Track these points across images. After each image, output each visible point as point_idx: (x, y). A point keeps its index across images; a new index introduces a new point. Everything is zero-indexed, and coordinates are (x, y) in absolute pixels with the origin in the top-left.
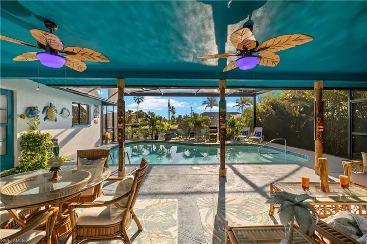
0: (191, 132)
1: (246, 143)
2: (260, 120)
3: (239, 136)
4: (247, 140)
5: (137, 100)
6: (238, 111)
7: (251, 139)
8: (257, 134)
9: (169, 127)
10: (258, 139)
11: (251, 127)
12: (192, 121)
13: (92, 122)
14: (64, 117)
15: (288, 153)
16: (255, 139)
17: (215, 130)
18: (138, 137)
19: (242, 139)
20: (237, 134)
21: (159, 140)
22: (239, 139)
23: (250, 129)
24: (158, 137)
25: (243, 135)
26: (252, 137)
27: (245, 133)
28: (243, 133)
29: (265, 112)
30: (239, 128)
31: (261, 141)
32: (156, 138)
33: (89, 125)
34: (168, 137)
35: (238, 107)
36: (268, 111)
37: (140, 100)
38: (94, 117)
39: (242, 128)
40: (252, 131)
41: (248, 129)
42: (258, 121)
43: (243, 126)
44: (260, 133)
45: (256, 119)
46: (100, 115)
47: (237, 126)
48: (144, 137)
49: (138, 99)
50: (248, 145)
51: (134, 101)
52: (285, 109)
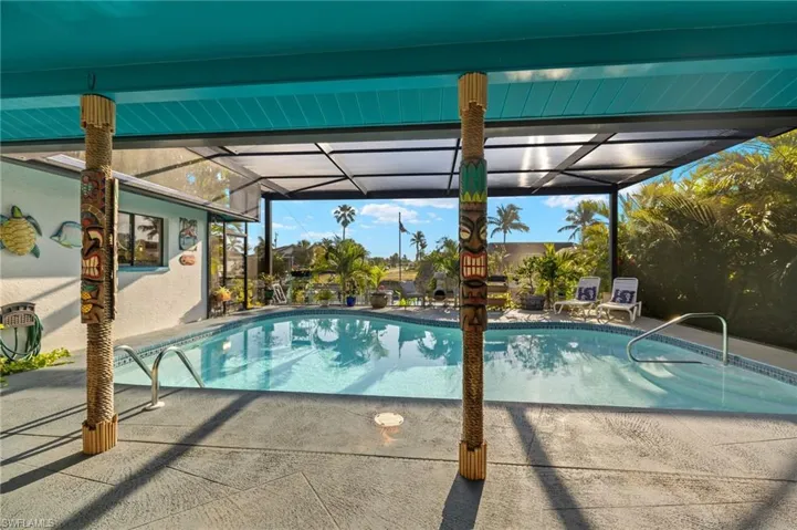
0: (438, 288)
1: (588, 321)
2: (630, 257)
3: (567, 302)
4: (593, 312)
5: (343, 219)
6: (572, 241)
7: (605, 309)
8: (622, 297)
9: (379, 275)
10: (625, 311)
11: (604, 276)
12: (441, 260)
13: (174, 262)
14: (68, 246)
15: (733, 361)
16: (614, 311)
17: (501, 284)
18: (307, 300)
19: (576, 310)
20: (562, 296)
21: (356, 308)
22: (566, 309)
23: (602, 283)
24: (354, 300)
25: (579, 299)
26: (605, 305)
27: (585, 294)
28: (580, 295)
29: (645, 235)
30: (570, 279)
31: (633, 317)
32: (351, 302)
33: (160, 269)
34: (378, 300)
35: (572, 231)
36: (655, 232)
37: (348, 218)
38: (181, 248)
39: (577, 280)
40: (606, 288)
41: (596, 282)
42: (624, 261)
43: (580, 274)
44: (632, 293)
45: (620, 256)
46: (200, 245)
47: (564, 275)
48: (321, 299)
49: (344, 215)
50: (591, 327)
51: (335, 220)
52: (713, 219)
